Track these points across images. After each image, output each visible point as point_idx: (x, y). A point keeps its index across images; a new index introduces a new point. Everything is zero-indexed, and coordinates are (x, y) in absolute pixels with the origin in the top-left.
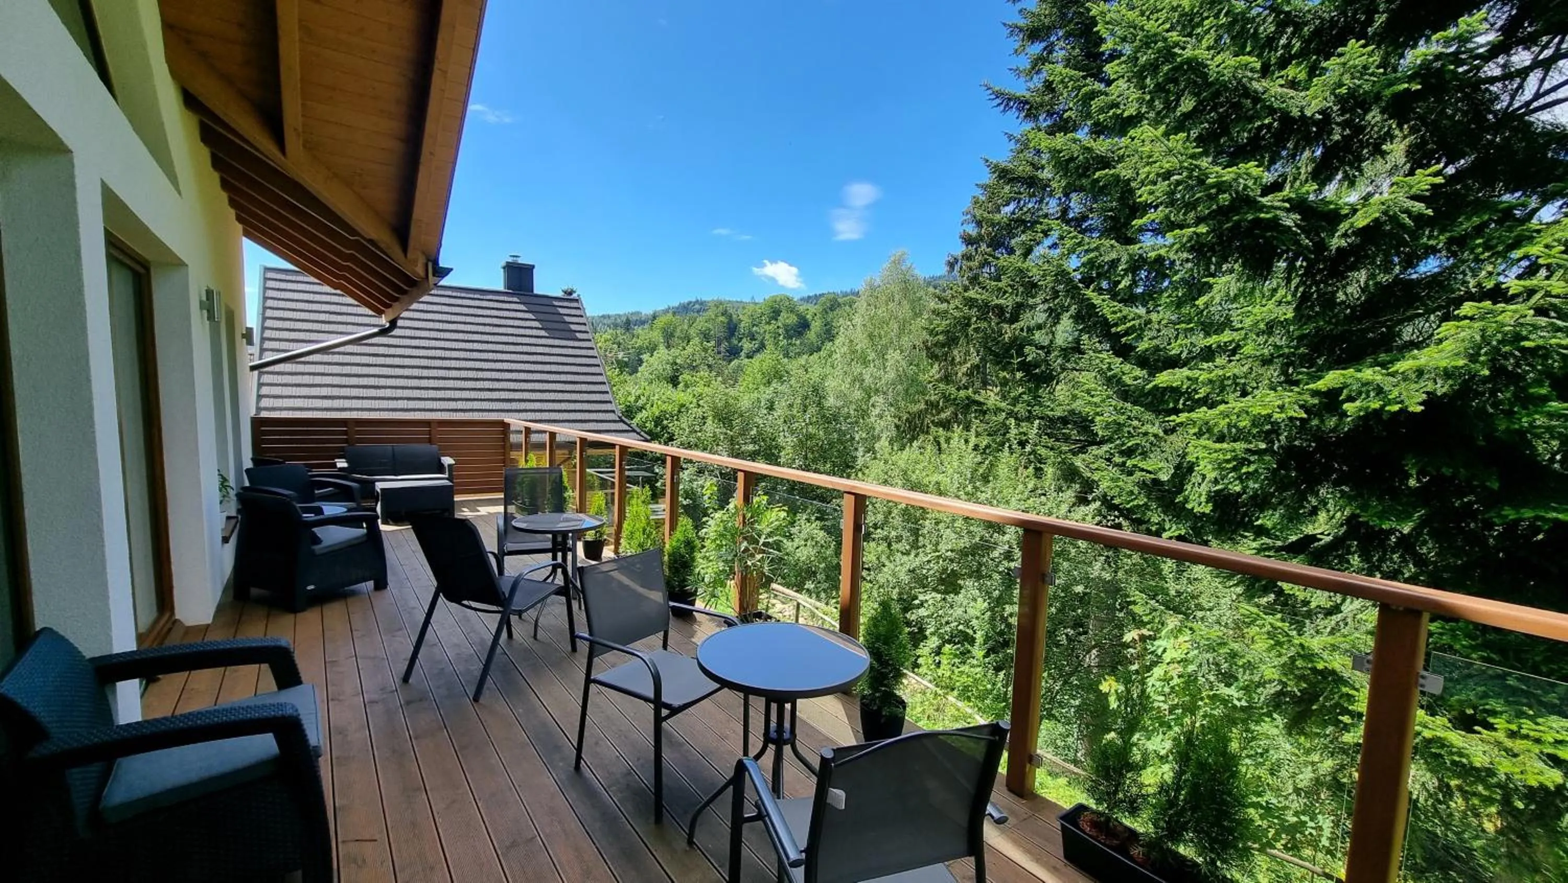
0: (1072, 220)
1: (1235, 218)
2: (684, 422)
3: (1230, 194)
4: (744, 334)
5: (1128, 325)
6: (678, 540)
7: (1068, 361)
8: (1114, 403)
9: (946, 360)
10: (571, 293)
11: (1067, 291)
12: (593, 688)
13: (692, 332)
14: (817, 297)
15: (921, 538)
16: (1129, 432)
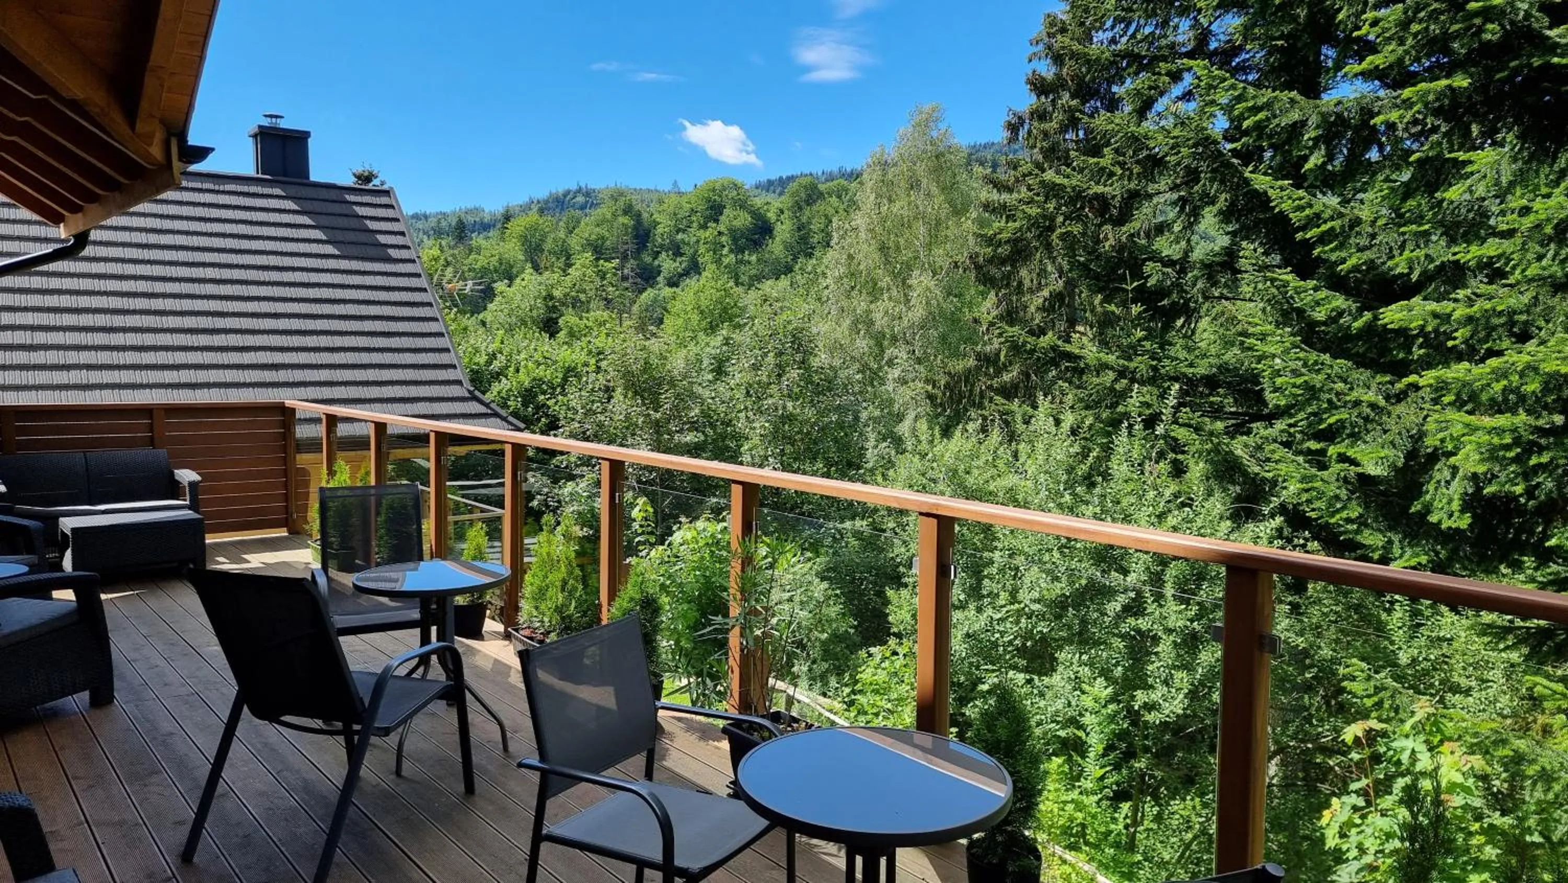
0: (1216, 52)
1: (1513, 64)
2: (575, 398)
3: (1503, 26)
4: (662, 246)
5: (1324, 228)
6: (632, 599)
7: (1215, 284)
8: (1302, 355)
9: (1008, 285)
10: (366, 178)
11: (1214, 171)
12: (545, 847)
13: (574, 242)
14: (783, 183)
15: (986, 582)
16: (1330, 401)
